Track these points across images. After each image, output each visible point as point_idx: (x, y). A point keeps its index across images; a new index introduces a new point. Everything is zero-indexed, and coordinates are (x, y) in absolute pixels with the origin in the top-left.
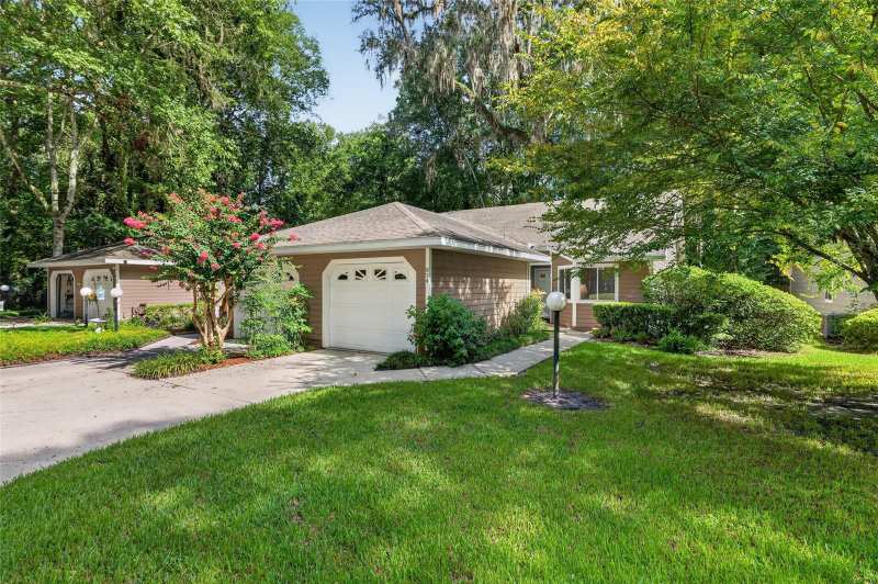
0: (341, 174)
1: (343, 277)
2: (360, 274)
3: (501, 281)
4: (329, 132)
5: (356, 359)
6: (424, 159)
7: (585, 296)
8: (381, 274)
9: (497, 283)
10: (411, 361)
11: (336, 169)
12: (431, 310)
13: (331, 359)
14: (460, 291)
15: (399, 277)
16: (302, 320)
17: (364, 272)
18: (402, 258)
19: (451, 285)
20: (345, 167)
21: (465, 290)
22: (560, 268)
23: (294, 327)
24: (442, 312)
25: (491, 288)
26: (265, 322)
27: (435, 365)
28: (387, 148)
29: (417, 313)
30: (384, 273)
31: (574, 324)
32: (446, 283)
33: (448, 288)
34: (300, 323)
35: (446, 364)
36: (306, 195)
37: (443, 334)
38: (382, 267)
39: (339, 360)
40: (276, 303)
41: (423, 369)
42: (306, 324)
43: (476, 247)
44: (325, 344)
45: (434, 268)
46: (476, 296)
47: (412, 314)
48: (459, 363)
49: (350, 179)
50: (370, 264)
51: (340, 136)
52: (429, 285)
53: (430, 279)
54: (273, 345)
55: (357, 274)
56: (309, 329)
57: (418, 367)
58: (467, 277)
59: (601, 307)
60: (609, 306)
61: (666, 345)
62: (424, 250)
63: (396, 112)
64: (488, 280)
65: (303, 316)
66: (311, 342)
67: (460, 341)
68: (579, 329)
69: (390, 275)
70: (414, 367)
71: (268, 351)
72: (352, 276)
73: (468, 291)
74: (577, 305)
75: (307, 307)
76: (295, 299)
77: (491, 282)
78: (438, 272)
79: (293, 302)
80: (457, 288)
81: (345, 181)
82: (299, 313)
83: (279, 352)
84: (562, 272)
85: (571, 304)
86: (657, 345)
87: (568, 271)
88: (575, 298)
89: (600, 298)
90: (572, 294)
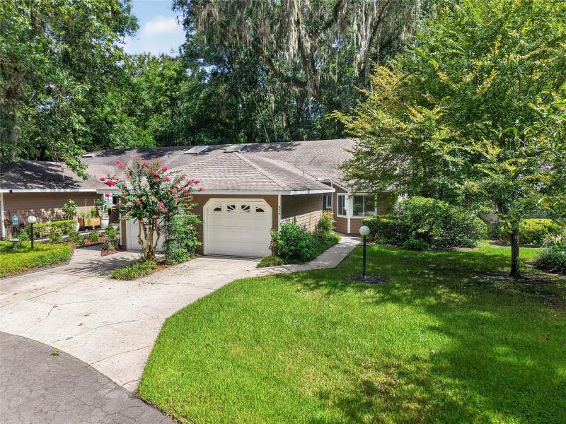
1: (218, 209)
2: (231, 208)
15: (259, 210)
17: (234, 207)
22: (338, 195)
30: (248, 208)
31: (349, 232)
38: (247, 204)
44: (205, 252)
52: (280, 217)
55: (228, 207)
56: (199, 244)
57: (280, 265)
61: (407, 246)
62: (277, 196)
66: (197, 252)
68: (353, 235)
69: (253, 209)
70: (278, 265)
72: (224, 209)
74: (352, 220)
76: (191, 225)
79: (190, 227)
84: (340, 197)
85: (347, 219)
86: (402, 245)
87: (344, 196)
88: (349, 215)
89: (365, 215)
90: (347, 212)
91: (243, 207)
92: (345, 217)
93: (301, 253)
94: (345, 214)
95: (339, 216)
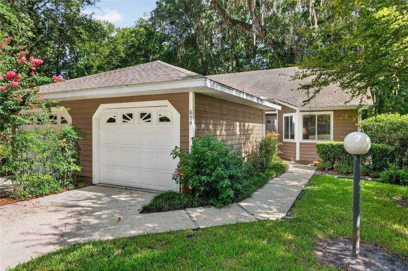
0: (118, 52)
1: (112, 120)
2: (127, 117)
3: (247, 124)
4: (111, 27)
5: (123, 197)
6: (176, 43)
7: (306, 137)
8: (146, 117)
9: (244, 126)
10: (177, 202)
11: (114, 49)
12: (195, 151)
13: (99, 198)
14: (218, 133)
15: (164, 119)
16: (72, 160)
17: (131, 115)
18: (166, 102)
19: (211, 127)
20: (121, 48)
21: (221, 132)
22: (285, 115)
23: (64, 167)
24: (209, 153)
25: (240, 130)
26: (32, 163)
27: (201, 205)
28: (150, 35)
29: (181, 153)
30: (149, 116)
31: (298, 158)
32: (207, 124)
33: (208, 130)
34: (69, 163)
35: (212, 204)
36: (92, 66)
37: (210, 175)
38: (147, 111)
39: (106, 199)
40: (44, 144)
41: (189, 210)
42: (77, 163)
43: (234, 93)
44: (95, 180)
45: (197, 111)
46: (230, 138)
47: (176, 154)
48: (224, 203)
49: (124, 56)
50: (136, 108)
51: (118, 30)
52: (192, 128)
53: (193, 121)
54: (40, 185)
55: (124, 117)
56: (78, 169)
57: (184, 208)
58: (223, 120)
59: (324, 146)
60: (331, 145)
61: (388, 177)
62: (188, 93)
63: (156, 11)
64: (238, 124)
65: (73, 157)
66: (82, 180)
67: (227, 182)
68: (303, 162)
69: (155, 118)
70: (181, 208)
71: (37, 191)
72: (119, 119)
73: (224, 132)
74: (301, 144)
75: (78, 148)
76: (65, 140)
77: (240, 126)
78: (200, 115)
79: (62, 143)
80: (215, 130)
81: (120, 57)
82: (69, 153)
83: (47, 191)
84: (287, 118)
85: (295, 144)
86: (378, 177)
87: (291, 118)
88: (298, 138)
89: (319, 139)
90: (296, 136)
91: (142, 115)
92: (292, 141)
93: (219, 187)
94: (293, 137)
95: (285, 140)
